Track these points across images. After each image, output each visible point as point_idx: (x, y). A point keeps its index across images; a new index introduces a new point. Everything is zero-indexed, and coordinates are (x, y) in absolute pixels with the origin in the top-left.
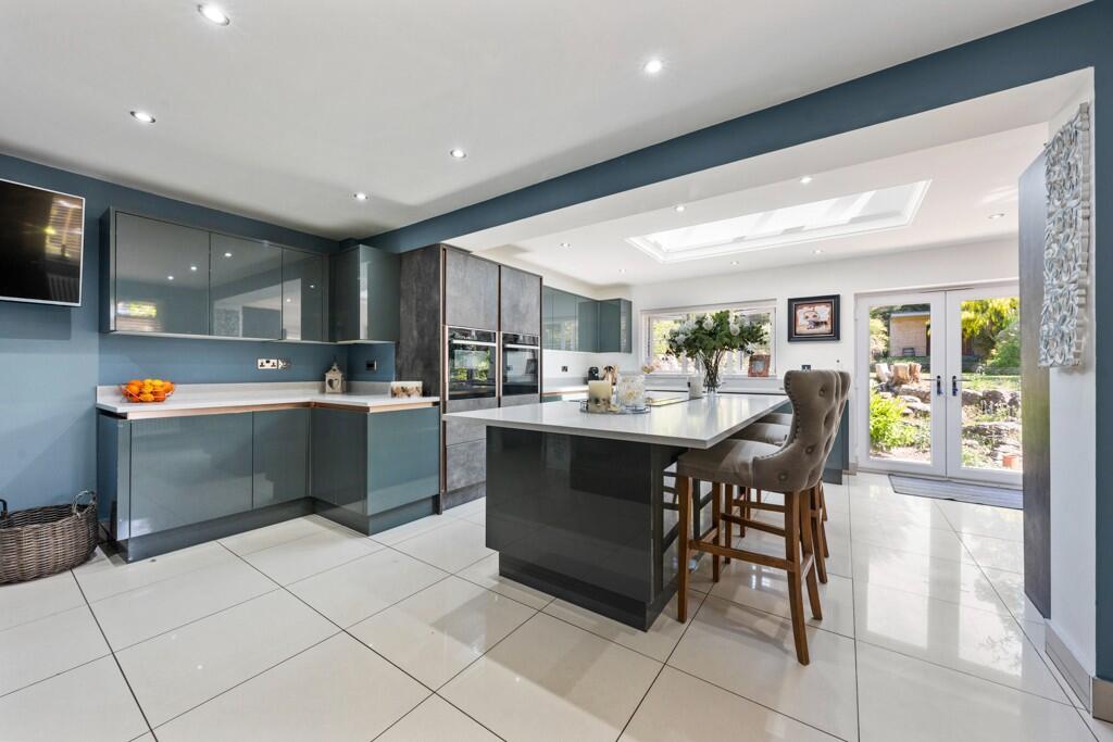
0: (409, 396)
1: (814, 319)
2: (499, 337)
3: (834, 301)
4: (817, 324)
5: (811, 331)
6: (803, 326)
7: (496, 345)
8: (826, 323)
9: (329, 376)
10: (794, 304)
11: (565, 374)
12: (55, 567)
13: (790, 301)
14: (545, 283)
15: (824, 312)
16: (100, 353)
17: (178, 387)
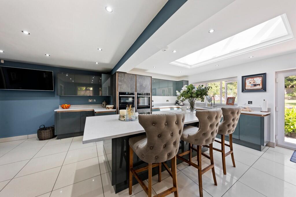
0: (109, 109)
1: (254, 83)
2: (136, 94)
3: (264, 76)
4: (255, 85)
5: (252, 88)
6: (248, 86)
7: (135, 96)
8: (259, 85)
9: (103, 103)
10: (244, 78)
11: (168, 102)
12: (47, 138)
13: (243, 77)
14: (152, 77)
15: (258, 80)
16: (60, 99)
17: (71, 105)
